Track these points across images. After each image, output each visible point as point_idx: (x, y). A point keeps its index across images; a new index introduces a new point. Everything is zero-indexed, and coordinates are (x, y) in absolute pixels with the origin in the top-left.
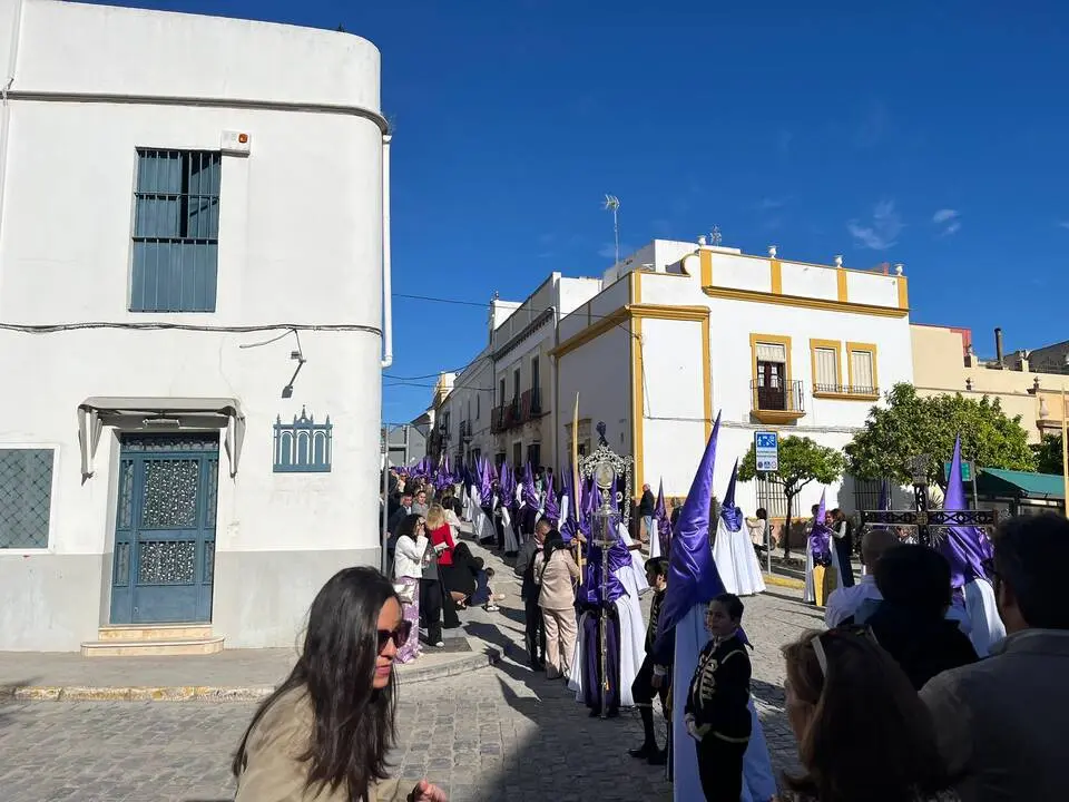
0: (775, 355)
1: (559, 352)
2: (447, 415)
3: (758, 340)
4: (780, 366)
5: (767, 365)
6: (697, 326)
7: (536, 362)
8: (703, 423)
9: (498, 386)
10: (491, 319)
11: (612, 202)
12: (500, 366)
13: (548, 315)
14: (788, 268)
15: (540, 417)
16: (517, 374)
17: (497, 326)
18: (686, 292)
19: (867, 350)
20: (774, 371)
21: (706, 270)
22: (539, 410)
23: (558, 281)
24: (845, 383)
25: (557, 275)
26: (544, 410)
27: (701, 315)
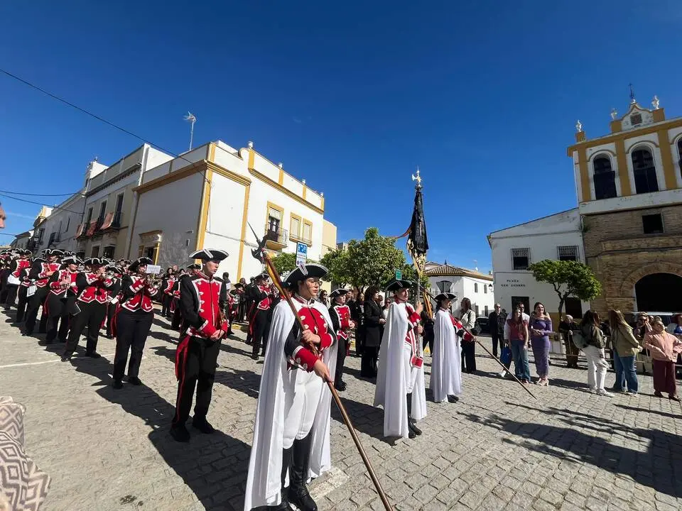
0: (276, 215)
1: (141, 191)
2: (42, 231)
3: (271, 206)
4: (278, 221)
5: (272, 219)
6: (243, 188)
7: (121, 197)
8: (239, 243)
9: (87, 212)
10: (88, 173)
11: (191, 118)
12: (91, 199)
13: (137, 168)
14: (286, 176)
15: (118, 230)
16: (104, 204)
17: (92, 177)
18: (241, 168)
19: (308, 224)
20: (275, 223)
21: (251, 161)
22: (119, 225)
23: (147, 150)
24: (301, 236)
25: (146, 146)
26: (123, 225)
27: (247, 183)
